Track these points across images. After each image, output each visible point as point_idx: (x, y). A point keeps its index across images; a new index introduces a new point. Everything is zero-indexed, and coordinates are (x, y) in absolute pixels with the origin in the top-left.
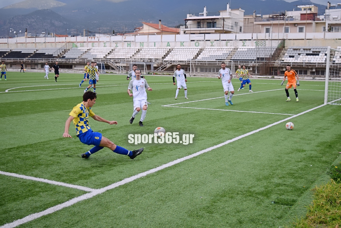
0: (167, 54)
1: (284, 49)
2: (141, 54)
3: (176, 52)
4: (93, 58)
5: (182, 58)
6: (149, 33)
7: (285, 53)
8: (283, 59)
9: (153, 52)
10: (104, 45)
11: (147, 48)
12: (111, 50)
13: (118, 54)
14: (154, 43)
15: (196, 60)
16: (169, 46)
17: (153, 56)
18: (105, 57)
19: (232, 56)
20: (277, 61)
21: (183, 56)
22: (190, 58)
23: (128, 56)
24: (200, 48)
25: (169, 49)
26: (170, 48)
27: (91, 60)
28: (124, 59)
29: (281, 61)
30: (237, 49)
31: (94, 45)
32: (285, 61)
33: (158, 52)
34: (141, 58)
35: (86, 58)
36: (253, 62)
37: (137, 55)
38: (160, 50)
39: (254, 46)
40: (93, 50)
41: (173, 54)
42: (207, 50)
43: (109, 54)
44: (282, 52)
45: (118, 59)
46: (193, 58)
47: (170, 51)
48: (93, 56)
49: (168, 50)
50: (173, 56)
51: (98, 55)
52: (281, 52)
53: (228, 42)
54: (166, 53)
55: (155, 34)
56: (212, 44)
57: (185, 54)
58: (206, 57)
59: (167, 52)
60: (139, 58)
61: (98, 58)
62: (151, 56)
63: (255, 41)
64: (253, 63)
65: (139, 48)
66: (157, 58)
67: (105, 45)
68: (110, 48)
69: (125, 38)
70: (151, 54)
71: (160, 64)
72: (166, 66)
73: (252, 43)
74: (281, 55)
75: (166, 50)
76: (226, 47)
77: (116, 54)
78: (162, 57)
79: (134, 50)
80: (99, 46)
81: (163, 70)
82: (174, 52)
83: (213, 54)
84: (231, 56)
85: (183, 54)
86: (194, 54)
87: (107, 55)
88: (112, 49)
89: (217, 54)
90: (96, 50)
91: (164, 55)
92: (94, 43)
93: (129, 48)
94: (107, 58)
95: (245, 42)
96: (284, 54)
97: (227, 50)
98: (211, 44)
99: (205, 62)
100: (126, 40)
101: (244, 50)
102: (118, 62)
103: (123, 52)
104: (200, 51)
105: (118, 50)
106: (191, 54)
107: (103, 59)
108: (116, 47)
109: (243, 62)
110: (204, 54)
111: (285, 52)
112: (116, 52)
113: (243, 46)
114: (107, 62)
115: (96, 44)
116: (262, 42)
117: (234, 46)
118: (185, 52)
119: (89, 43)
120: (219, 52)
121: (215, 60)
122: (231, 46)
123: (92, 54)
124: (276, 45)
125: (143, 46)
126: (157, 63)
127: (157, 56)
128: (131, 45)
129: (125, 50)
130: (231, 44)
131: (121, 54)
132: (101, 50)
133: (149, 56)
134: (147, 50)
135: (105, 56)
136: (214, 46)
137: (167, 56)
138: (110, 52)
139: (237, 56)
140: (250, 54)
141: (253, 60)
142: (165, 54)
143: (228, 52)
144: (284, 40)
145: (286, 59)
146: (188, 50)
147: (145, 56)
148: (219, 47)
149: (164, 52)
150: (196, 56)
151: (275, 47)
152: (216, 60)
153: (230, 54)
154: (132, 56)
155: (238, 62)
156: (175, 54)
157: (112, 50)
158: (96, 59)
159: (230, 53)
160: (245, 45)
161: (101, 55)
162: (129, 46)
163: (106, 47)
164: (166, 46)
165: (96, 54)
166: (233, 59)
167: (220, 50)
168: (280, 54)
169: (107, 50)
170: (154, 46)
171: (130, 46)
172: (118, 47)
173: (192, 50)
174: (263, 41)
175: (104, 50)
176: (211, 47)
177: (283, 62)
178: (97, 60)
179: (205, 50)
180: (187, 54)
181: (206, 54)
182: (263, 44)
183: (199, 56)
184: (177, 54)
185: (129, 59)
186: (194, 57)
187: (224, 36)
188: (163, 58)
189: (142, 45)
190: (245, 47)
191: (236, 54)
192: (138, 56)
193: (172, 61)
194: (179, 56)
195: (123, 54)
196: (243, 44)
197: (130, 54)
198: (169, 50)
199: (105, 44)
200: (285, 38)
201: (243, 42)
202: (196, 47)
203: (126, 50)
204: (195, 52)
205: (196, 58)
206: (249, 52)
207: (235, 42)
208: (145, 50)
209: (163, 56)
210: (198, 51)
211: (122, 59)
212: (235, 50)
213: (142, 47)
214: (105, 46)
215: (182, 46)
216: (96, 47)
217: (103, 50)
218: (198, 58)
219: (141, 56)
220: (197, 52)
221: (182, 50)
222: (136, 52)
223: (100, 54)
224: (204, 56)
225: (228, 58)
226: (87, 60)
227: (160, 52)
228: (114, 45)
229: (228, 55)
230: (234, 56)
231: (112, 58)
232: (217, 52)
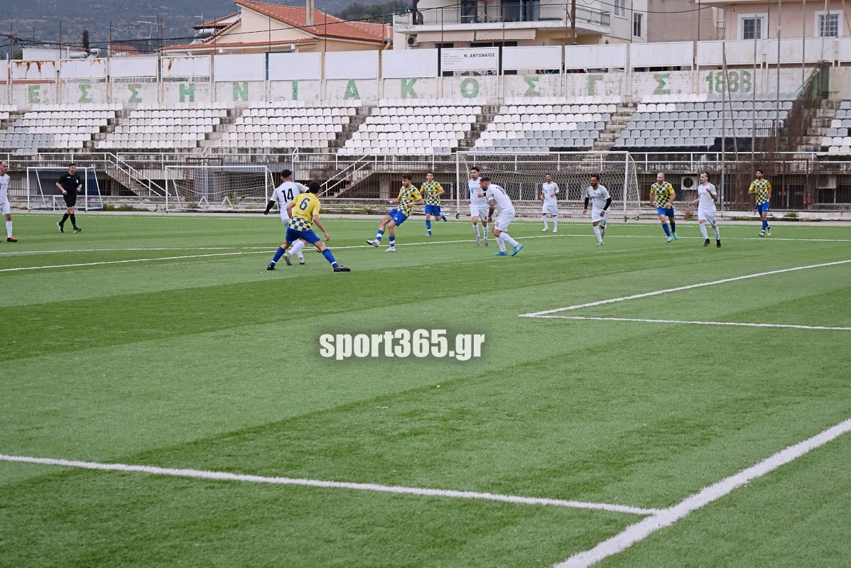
0: (347, 129)
1: (824, 102)
2: (241, 129)
3: (386, 120)
4: (40, 150)
5: (410, 143)
6: (270, 43)
7: (833, 118)
8: (825, 142)
9: (288, 120)
10: (81, 94)
11: (262, 104)
12: (112, 115)
13: (142, 130)
14: (291, 83)
15: (472, 152)
16: (356, 95)
17: (291, 136)
18: (89, 144)
19: (616, 135)
20: (799, 152)
21: (417, 136)
22: (445, 144)
23: (188, 139)
24: (484, 103)
25: (357, 109)
26: (358, 103)
27: (30, 157)
28: (173, 150)
29: (815, 150)
30: (635, 105)
31: (37, 94)
32: (832, 152)
33: (312, 120)
34: (242, 145)
35: (9, 147)
36: (704, 157)
37: (225, 136)
38: (319, 112)
39: (704, 92)
40: (35, 115)
41: (372, 128)
42: (513, 110)
43: (103, 129)
44: (820, 113)
45: (143, 150)
46: (457, 146)
47: (361, 117)
48: (38, 138)
49: (353, 112)
50: (374, 136)
51: (58, 138)
52: (815, 113)
53: (596, 78)
54: (344, 126)
55: (293, 47)
56: (534, 86)
57: (423, 127)
58: (510, 137)
59: (346, 121)
60: (234, 145)
61: (60, 150)
62: (283, 136)
63: (707, 73)
64: (704, 159)
65: (232, 106)
66: (310, 147)
67: (85, 94)
68: (105, 107)
69: (170, 67)
70: (281, 129)
71: (322, 170)
72: (347, 178)
73: (695, 81)
74: (817, 127)
75: (344, 112)
76: (590, 100)
77: (134, 130)
78: (330, 142)
79: (208, 113)
80: (59, 101)
81: (336, 195)
82: (378, 120)
83: (537, 127)
84: (610, 136)
85: (414, 128)
86: (458, 127)
87: (97, 137)
88: (116, 112)
89: (555, 127)
90: (48, 115)
91: (337, 135)
92: (38, 88)
93: (186, 105)
94: (100, 147)
95: (668, 76)
96: (826, 124)
97: (594, 109)
98: (527, 86)
99: (506, 158)
100: (175, 73)
101: (661, 108)
102: (147, 164)
103: (163, 122)
104: (485, 117)
105: (142, 114)
106: (449, 127)
107: (80, 153)
108: (131, 101)
109: (661, 157)
110: (501, 127)
111: (831, 113)
112: (134, 122)
113: (659, 91)
114: (99, 165)
115: (45, 92)
116: (733, 78)
117: (620, 93)
118: (420, 119)
119: (15, 86)
120: (561, 118)
121: (548, 153)
122: (608, 95)
123: (32, 130)
124: (793, 85)
125: (246, 99)
126: (310, 167)
127: (307, 136)
128: (196, 94)
129: (170, 114)
130: (610, 85)
131: (157, 130)
132: (69, 115)
133: (275, 136)
134: (263, 113)
135: (88, 138)
136: (538, 95)
137: (349, 137)
138: (109, 121)
139: (636, 134)
140: (690, 125)
141: (703, 149)
142: (339, 129)
143: (598, 118)
144: (824, 66)
145: (837, 141)
146: (435, 111)
147: (258, 136)
148: (563, 101)
149: (337, 120)
150: (469, 136)
151: (790, 95)
152: (552, 149)
153: (608, 126)
154: (202, 137)
155: (642, 158)
156: (380, 128)
157: (117, 114)
158: (53, 150)
159: (606, 123)
160: (665, 88)
161: (73, 137)
162: (187, 97)
163: (90, 101)
164: (343, 95)
165: (47, 130)
166: (619, 144)
167: (567, 109)
168: (811, 122)
169: (97, 115)
170: (291, 96)
171: (192, 100)
172: (140, 100)
173: (452, 111)
174: (739, 71)
175: (84, 115)
176: (528, 101)
177: (823, 154)
178: (56, 157)
179: (503, 110)
180: (431, 128)
181: (509, 127)
182: (739, 82)
183: (483, 134)
184: (388, 128)
185: (189, 150)
186: (459, 141)
187: (578, 55)
188: (334, 145)
189: (242, 94)
190: (665, 98)
191: (632, 126)
192: (230, 139)
193: (373, 158)
194: (399, 136)
195: (164, 129)
196: (658, 84)
197: (194, 129)
198: (357, 113)
199: (87, 90)
200: (830, 58)
201: (655, 76)
202: (467, 101)
203: (178, 114)
204: (463, 119)
205: (470, 144)
206: (684, 116)
207: (624, 78)
208: (255, 113)
209: (333, 137)
210: (477, 116)
211: (163, 150)
212: (626, 110)
213: (240, 103)
214: (83, 100)
215: (408, 95)
216: (46, 102)
217: (76, 115)
218: (478, 143)
219: (242, 137)
220: (473, 120)
221: (410, 111)
222: (217, 122)
223: (67, 130)
224: (503, 135)
225: (600, 144)
226: (12, 157)
227: (320, 120)
228: (121, 97)
229: (601, 132)
230: (626, 134)
231: (118, 147)
232: (552, 118)
